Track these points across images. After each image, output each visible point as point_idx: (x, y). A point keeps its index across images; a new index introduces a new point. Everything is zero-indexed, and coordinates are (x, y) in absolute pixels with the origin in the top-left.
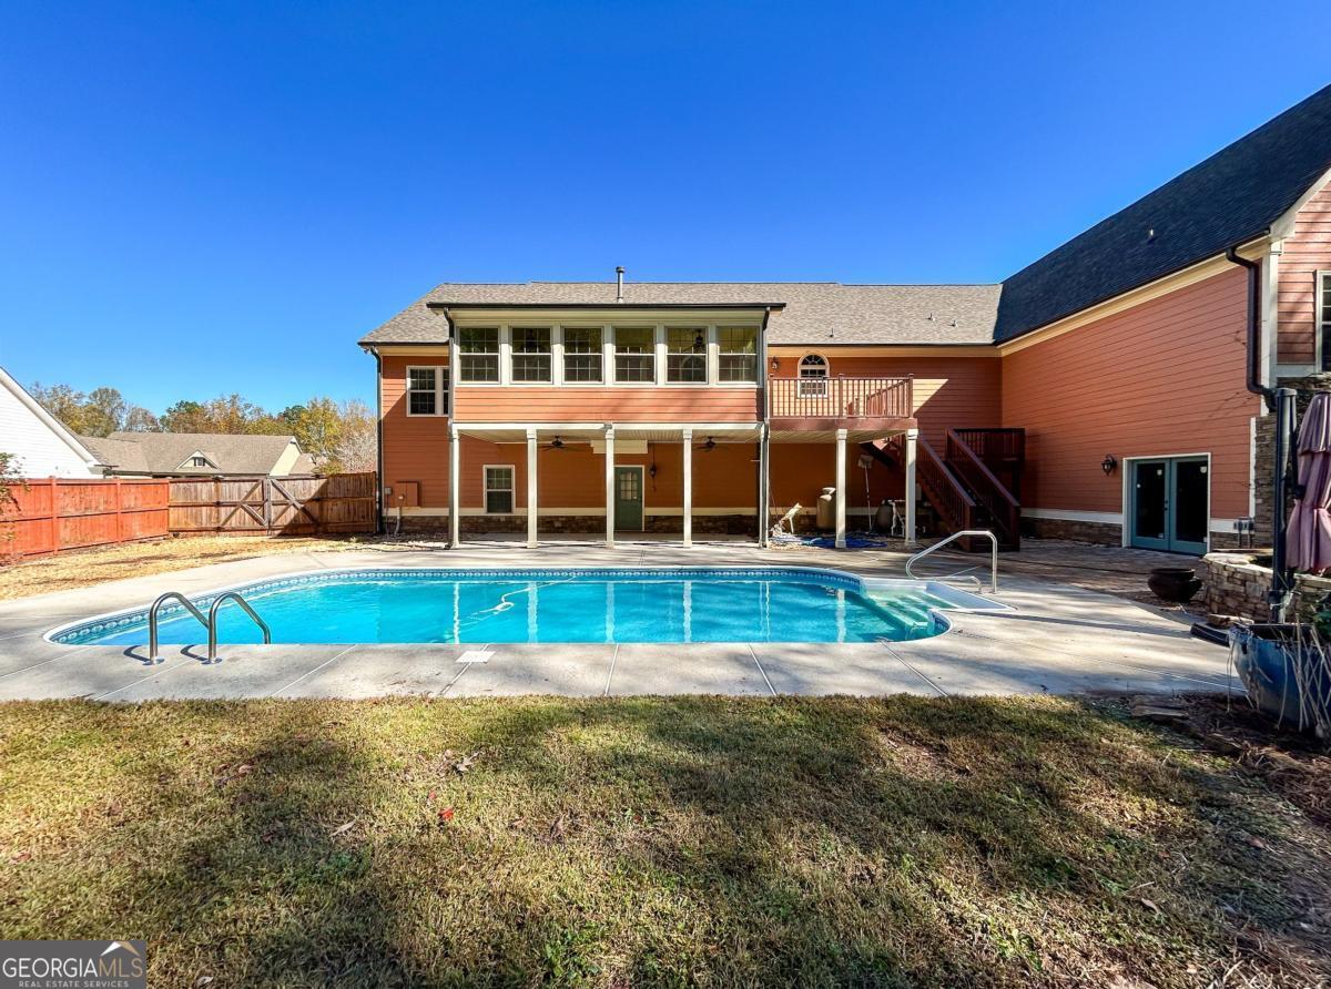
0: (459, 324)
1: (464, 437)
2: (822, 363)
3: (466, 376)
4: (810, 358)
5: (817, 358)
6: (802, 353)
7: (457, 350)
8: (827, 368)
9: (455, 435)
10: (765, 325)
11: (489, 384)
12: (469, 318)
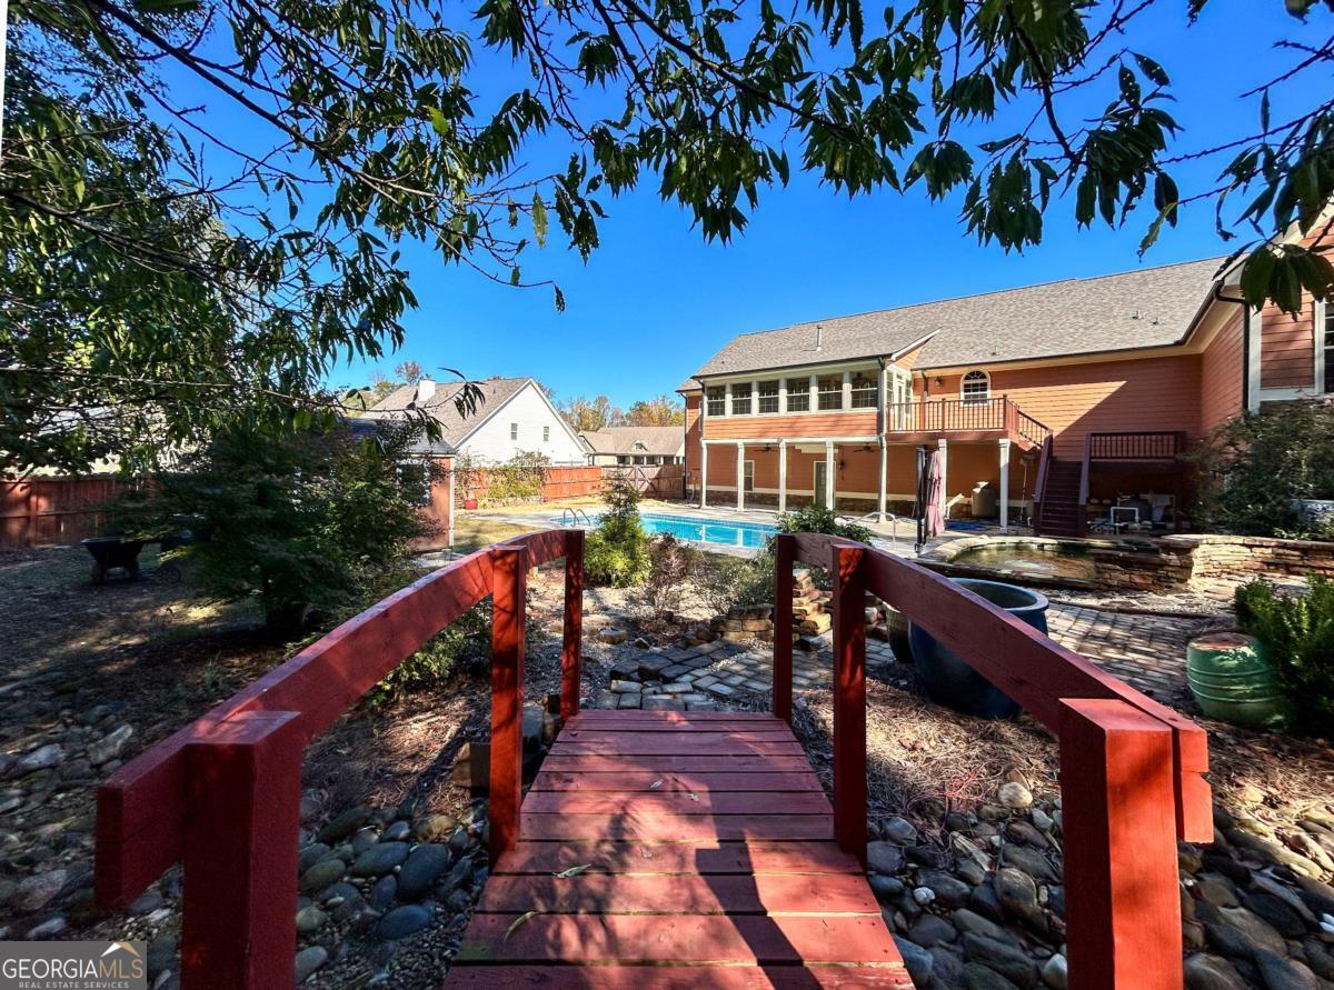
0: (707, 385)
1: (709, 446)
2: (984, 377)
3: (710, 413)
4: (972, 374)
5: (979, 373)
6: (966, 371)
7: (706, 399)
8: (988, 381)
9: (704, 447)
10: (883, 368)
11: (721, 417)
12: (711, 382)
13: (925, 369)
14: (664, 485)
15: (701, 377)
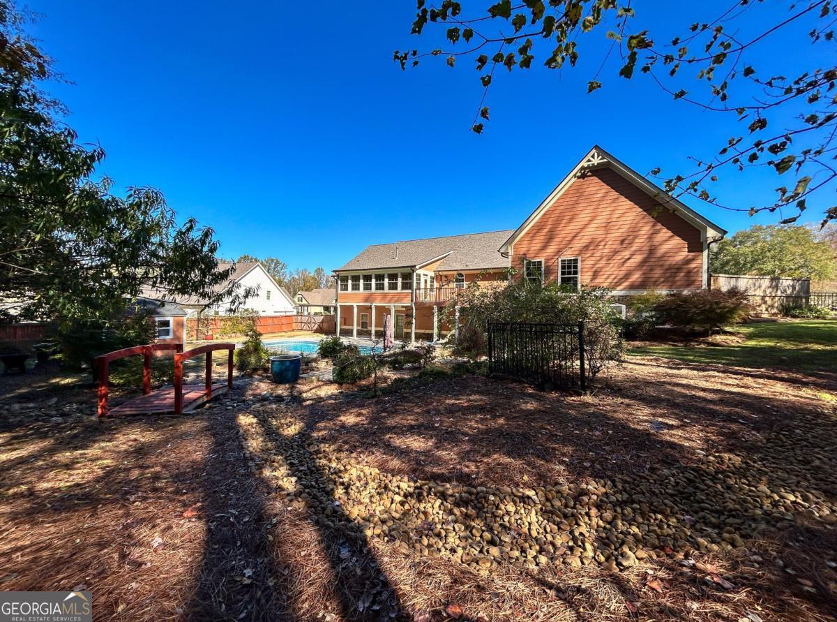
0: (340, 275)
2: (463, 276)
3: (341, 290)
4: (459, 274)
5: (461, 274)
6: (456, 273)
7: (339, 282)
8: (464, 278)
10: (413, 271)
11: (346, 292)
12: (342, 274)
13: (439, 271)
14: (325, 326)
15: (337, 271)
